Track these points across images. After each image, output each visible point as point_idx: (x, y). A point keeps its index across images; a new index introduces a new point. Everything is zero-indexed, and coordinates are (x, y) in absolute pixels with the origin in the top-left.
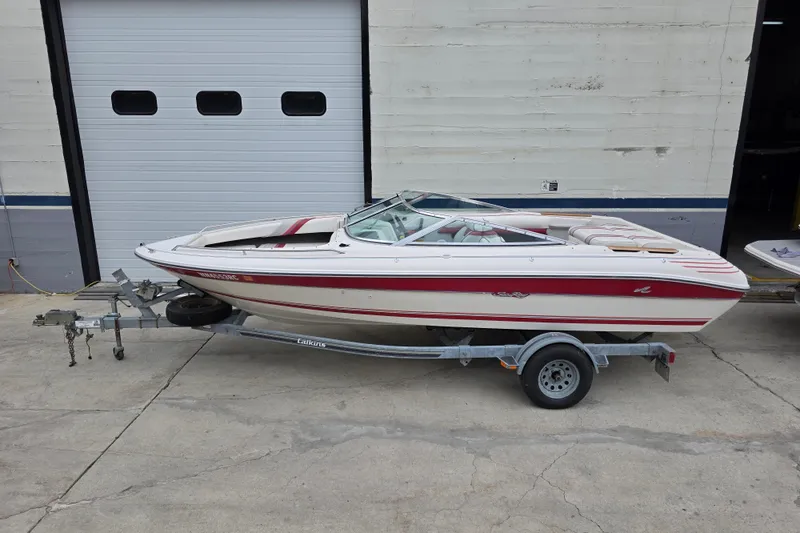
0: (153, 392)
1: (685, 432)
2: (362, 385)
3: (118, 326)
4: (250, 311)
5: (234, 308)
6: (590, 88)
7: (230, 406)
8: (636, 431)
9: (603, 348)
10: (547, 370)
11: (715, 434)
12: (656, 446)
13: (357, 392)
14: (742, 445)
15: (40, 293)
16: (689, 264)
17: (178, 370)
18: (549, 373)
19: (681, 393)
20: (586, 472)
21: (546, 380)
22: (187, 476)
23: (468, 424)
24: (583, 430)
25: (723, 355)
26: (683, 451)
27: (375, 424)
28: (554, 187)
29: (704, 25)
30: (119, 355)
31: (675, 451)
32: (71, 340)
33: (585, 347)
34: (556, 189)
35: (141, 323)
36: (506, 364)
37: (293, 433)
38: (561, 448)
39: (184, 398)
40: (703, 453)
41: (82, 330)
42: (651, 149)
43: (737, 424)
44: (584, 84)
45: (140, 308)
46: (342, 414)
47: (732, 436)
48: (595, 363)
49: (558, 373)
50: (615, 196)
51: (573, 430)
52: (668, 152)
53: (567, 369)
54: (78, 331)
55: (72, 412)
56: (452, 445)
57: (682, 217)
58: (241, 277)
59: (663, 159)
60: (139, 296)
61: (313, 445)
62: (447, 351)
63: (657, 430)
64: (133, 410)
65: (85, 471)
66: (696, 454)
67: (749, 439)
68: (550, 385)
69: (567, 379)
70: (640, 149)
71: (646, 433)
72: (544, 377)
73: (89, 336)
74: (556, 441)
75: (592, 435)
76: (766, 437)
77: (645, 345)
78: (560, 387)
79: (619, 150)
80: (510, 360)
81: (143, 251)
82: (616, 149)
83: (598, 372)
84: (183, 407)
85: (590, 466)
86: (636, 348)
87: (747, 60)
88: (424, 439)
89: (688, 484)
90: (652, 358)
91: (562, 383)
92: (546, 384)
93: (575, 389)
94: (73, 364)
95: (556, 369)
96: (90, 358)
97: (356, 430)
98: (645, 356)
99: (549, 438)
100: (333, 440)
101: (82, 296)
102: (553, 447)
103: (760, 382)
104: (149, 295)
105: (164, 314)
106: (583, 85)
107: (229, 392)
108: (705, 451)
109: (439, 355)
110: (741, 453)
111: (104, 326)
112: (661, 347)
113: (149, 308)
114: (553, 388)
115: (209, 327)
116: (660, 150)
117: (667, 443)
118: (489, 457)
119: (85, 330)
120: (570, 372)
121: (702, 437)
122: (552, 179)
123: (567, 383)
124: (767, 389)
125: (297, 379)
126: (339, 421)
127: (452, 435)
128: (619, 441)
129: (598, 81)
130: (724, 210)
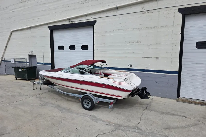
0: (37, 95)
1: (104, 119)
6: (138, 43)
7: (42, 98)
8: (94, 117)
10: (86, 101)
16: (114, 82)
27: (56, 105)
28: (131, 66)
29: (166, 26)
30: (40, 89)
35: (42, 84)
37: (43, 103)
42: (154, 57)
44: (136, 42)
45: (41, 81)
46: (54, 103)
50: (146, 69)
52: (159, 58)
56: (60, 110)
57: (165, 76)
59: (158, 60)
63: (99, 118)
64: (31, 96)
66: (98, 123)
68: (87, 105)
70: (151, 57)
71: (96, 117)
73: (36, 85)
76: (118, 125)
79: (146, 57)
87: (180, 34)
93: (90, 106)
94: (34, 89)
96: (36, 89)
99: (77, 113)
104: (42, 79)
108: (100, 123)
109: (71, 95)
110: (107, 125)
115: (48, 85)
116: (157, 58)
117: (96, 120)
122: (130, 64)
126: (52, 104)
128: (88, 117)
129: (140, 41)
130: (178, 75)
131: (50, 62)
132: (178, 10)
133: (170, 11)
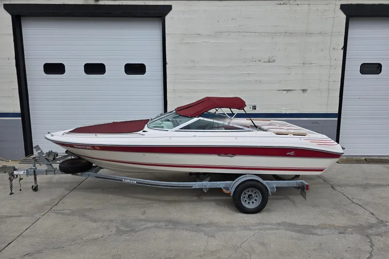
0: (49, 207)
1: (315, 224)
2: (155, 203)
3: (35, 174)
4: (102, 166)
5: (94, 165)
6: (269, 62)
7: (87, 214)
8: (291, 225)
9: (274, 183)
10: (245, 194)
11: (330, 225)
12: (299, 232)
13: (152, 206)
14: (343, 231)
15: (3, 160)
16: (313, 141)
17: (64, 196)
18: (247, 196)
19: (315, 206)
20: (263, 244)
21: (245, 199)
22: (59, 248)
23: (206, 221)
24: (263, 224)
25: (337, 188)
26: (313, 234)
27: (159, 221)
29: (320, 33)
30: (35, 189)
31: (309, 234)
32: (11, 180)
33: (264, 182)
34: (255, 109)
35: (47, 172)
36: (225, 191)
37: (117, 226)
38: (252, 233)
39: (64, 210)
40: (322, 235)
41: (17, 176)
42: (300, 90)
43: (341, 221)
45: (46, 164)
46: (143, 217)
47: (339, 227)
48: (269, 190)
49: (251, 195)
50: (283, 112)
51: (259, 224)
52: (308, 91)
53: (255, 193)
54: (15, 176)
55: (6, 217)
56: (196, 231)
57: (316, 122)
58: (94, 147)
59: (306, 95)
60: (46, 159)
61: (126, 232)
62: (196, 185)
63: (301, 223)
64: (38, 216)
65: (7, 246)
66: (319, 235)
67: (346, 228)
68: (247, 201)
69: (256, 198)
70: (294, 90)
71: (295, 225)
72: (244, 197)
73: (21, 179)
74: (250, 229)
75: (267, 226)
76: (355, 227)
77: (295, 181)
78: (253, 202)
79: (284, 90)
80: (227, 189)
81: (49, 136)
82: (283, 90)
83: (271, 195)
84: (63, 214)
85: (265, 241)
86: (290, 183)
87: (342, 49)
88: (183, 229)
89: (314, 250)
90: (299, 188)
91: (253, 200)
92: (246, 201)
93: (259, 203)
94: (11, 194)
95: (250, 193)
96: (21, 190)
97: (149, 225)
98: (295, 187)
99: (246, 228)
100: (137, 229)
101: (23, 162)
102: (247, 233)
103: (354, 200)
104: (51, 158)
105: (58, 168)
106: (266, 60)
107: (88, 207)
108: (324, 234)
109: (192, 187)
110: (342, 234)
111: (28, 174)
112: (302, 182)
113: (51, 165)
114: (249, 203)
115: (80, 174)
116: (304, 91)
117: (306, 230)
118: (215, 237)
119: (19, 176)
120: (257, 194)
121: (323, 227)
122: (253, 104)
123: (256, 200)
124: (357, 204)
125: (123, 200)
126: (141, 220)
127: (198, 227)
128: (282, 229)
129: (273, 59)
130: (337, 119)
131: (18, 110)
132: (339, 7)
133: (327, 6)
